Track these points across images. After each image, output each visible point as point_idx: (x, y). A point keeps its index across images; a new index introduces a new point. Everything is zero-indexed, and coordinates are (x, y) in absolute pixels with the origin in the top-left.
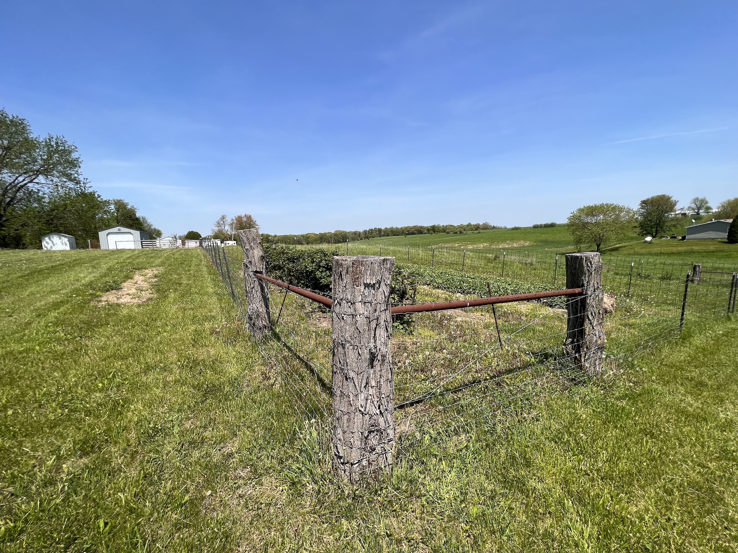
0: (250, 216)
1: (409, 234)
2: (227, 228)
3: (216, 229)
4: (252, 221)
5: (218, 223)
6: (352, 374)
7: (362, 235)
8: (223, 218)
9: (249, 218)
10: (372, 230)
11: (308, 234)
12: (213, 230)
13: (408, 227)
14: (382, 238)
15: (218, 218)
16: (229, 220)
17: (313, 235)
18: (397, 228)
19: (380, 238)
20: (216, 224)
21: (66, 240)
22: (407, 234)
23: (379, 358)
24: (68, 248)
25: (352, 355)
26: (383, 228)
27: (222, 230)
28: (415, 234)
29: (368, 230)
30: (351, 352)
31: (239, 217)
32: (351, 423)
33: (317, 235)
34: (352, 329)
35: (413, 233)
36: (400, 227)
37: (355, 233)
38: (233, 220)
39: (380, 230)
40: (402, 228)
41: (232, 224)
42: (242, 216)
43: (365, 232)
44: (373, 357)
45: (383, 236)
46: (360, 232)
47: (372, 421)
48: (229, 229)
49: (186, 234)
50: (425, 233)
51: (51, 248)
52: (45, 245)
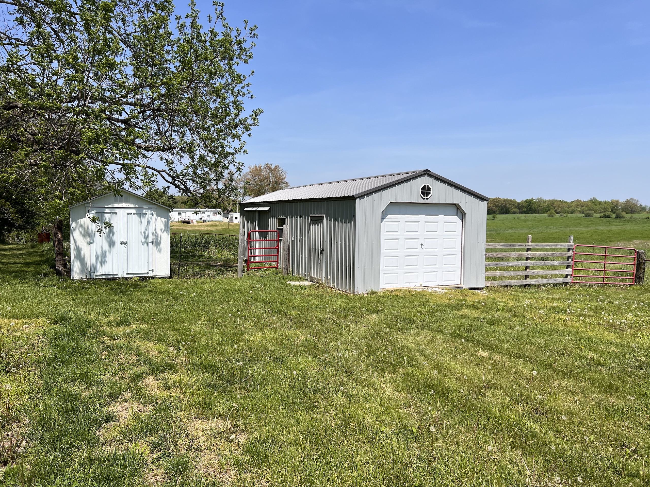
21: (159, 224)
50: (514, 213)
51: (103, 263)
52: (78, 250)
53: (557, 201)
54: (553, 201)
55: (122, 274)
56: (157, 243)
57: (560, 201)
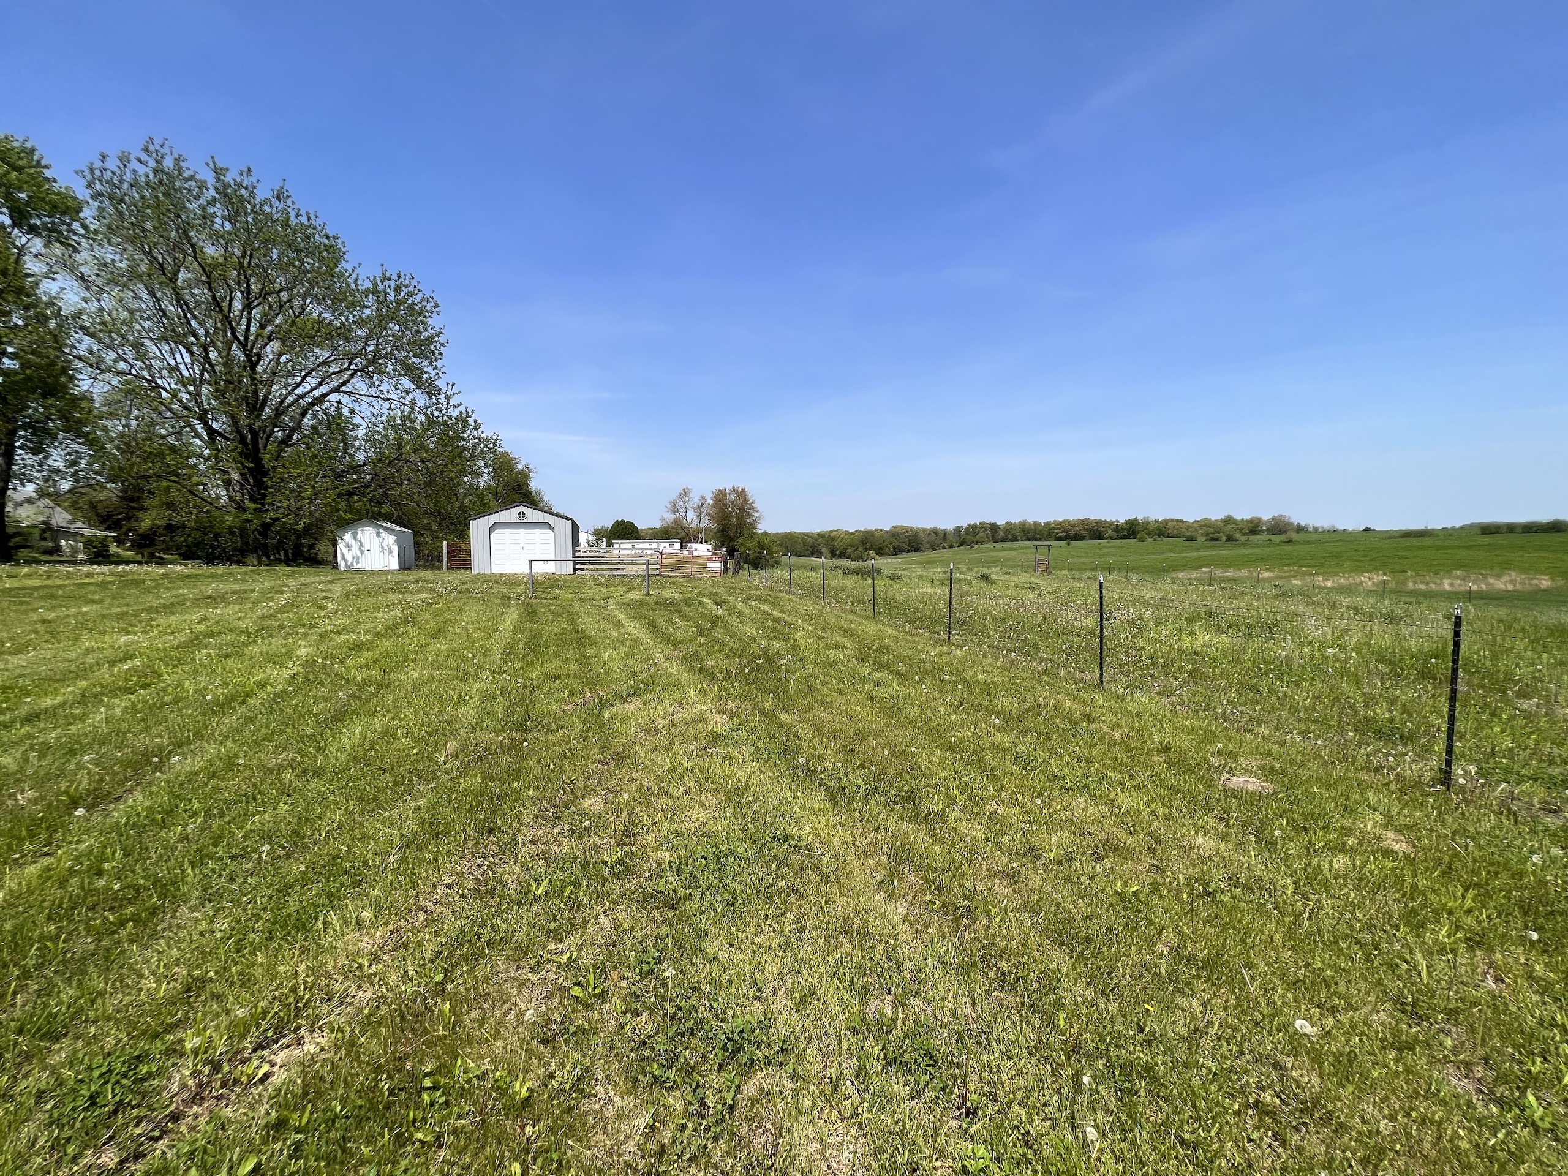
0: (743, 491)
1: (1068, 538)
2: (691, 515)
3: (670, 517)
4: (746, 501)
5: (674, 506)
7: (950, 538)
8: (685, 493)
9: (741, 494)
10: (974, 526)
12: (663, 519)
13: (1064, 521)
15: (674, 495)
16: (695, 500)
18: (1036, 524)
19: (994, 546)
20: (669, 506)
21: (391, 540)
22: (1062, 539)
24: (394, 564)
26: (1001, 522)
27: (682, 520)
28: (1082, 538)
29: (965, 525)
31: (719, 492)
35: (1077, 537)
36: (1042, 521)
37: (935, 532)
38: (703, 498)
39: (994, 527)
40: (1047, 524)
41: (700, 507)
42: (727, 491)
43: (958, 529)
45: (1003, 540)
46: (946, 530)
48: (695, 517)
49: (609, 525)
50: (1111, 538)
51: (357, 562)
52: (343, 555)
53: (1172, 521)
54: (1166, 522)
55: (368, 568)
56: (390, 552)
57: (1178, 521)
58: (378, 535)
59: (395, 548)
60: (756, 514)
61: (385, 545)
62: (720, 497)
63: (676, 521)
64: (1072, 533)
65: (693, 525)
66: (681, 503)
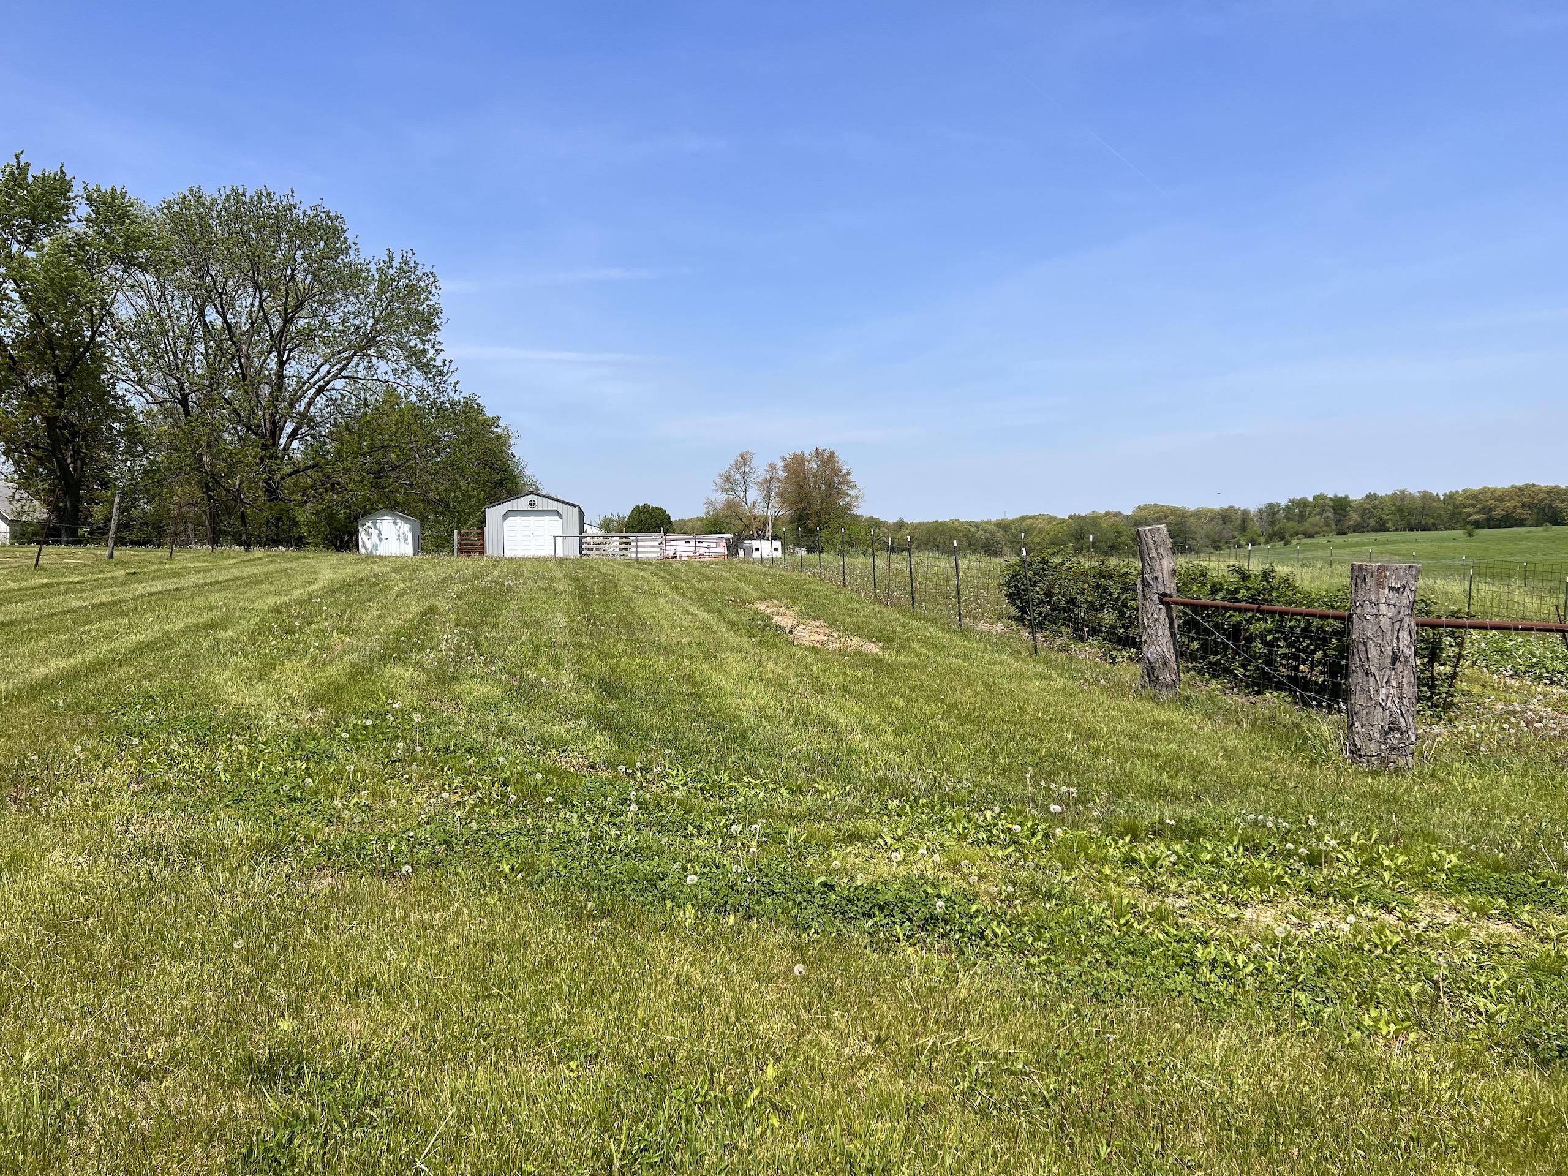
0: (832, 455)
1: (1490, 523)
2: (754, 495)
3: (720, 498)
4: (836, 471)
5: (727, 479)
6: (1373, 669)
7: (1255, 526)
8: (743, 461)
9: (828, 460)
10: (1303, 504)
11: (1023, 519)
12: (709, 503)
13: (1484, 491)
14: (1353, 538)
15: (727, 463)
16: (759, 469)
17: (1041, 524)
18: (1426, 497)
19: (1340, 540)
20: (719, 481)
21: (407, 527)
22: (1478, 525)
23: (1402, 659)
24: (408, 549)
25: (1373, 652)
26: (1356, 495)
27: (739, 504)
28: (1520, 523)
29: (1284, 502)
30: (1373, 649)
31: (795, 457)
32: (1371, 716)
33: (1064, 521)
34: (1375, 628)
35: (1509, 521)
36: (1440, 489)
37: (1225, 516)
38: (773, 467)
39: (1341, 506)
40: (1451, 497)
41: (769, 482)
42: (807, 456)
43: (1271, 511)
44: (1395, 659)
45: (1357, 529)
46: (1245, 513)
47: (1392, 719)
48: (760, 499)
49: (626, 512)
51: (376, 550)
52: (363, 542)
55: (385, 554)
56: (406, 540)
58: (395, 523)
59: (410, 536)
60: (852, 492)
61: (401, 532)
62: (795, 465)
63: (730, 506)
64: (1498, 513)
65: (756, 512)
66: (738, 477)
